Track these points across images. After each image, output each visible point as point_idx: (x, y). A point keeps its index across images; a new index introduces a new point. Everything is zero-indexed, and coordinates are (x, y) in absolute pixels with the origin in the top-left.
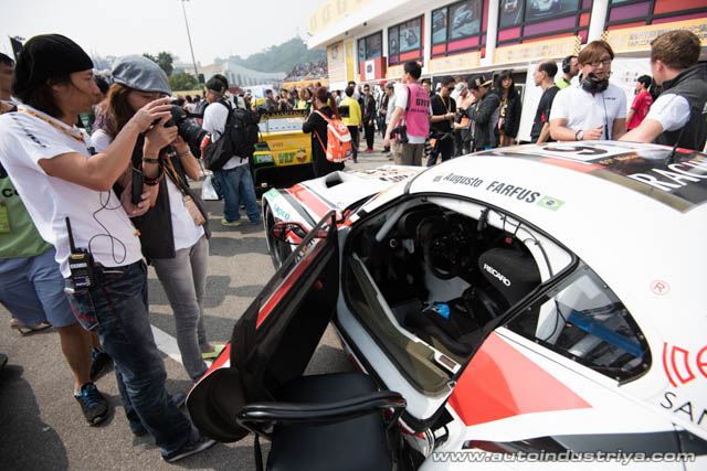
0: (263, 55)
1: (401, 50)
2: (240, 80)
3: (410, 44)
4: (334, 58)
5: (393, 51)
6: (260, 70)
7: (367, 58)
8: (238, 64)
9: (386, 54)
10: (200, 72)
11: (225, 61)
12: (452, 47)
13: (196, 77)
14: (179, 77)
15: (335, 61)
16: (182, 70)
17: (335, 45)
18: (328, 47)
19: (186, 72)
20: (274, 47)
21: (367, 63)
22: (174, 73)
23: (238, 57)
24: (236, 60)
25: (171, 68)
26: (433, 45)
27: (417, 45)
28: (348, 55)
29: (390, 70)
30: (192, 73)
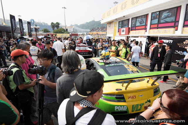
0: (84, 24)
1: (136, 25)
2: (77, 31)
3: (141, 24)
4: (109, 27)
5: (132, 26)
6: (82, 29)
7: (122, 28)
8: (77, 26)
9: (130, 26)
10: (66, 28)
11: (73, 25)
12: (160, 25)
13: (65, 30)
14: (61, 29)
15: (109, 28)
16: (62, 27)
17: (110, 23)
18: (108, 23)
19: (63, 28)
20: (87, 23)
21: (122, 29)
22: (59, 28)
23: (77, 25)
24: (76, 25)
25: (59, 27)
26: (151, 24)
27: (144, 24)
28: (115, 26)
29: (131, 32)
30: (64, 28)
